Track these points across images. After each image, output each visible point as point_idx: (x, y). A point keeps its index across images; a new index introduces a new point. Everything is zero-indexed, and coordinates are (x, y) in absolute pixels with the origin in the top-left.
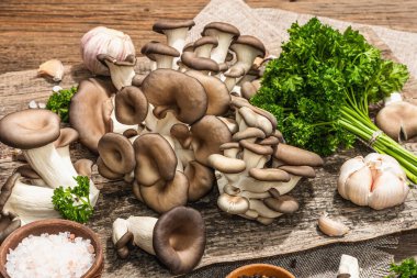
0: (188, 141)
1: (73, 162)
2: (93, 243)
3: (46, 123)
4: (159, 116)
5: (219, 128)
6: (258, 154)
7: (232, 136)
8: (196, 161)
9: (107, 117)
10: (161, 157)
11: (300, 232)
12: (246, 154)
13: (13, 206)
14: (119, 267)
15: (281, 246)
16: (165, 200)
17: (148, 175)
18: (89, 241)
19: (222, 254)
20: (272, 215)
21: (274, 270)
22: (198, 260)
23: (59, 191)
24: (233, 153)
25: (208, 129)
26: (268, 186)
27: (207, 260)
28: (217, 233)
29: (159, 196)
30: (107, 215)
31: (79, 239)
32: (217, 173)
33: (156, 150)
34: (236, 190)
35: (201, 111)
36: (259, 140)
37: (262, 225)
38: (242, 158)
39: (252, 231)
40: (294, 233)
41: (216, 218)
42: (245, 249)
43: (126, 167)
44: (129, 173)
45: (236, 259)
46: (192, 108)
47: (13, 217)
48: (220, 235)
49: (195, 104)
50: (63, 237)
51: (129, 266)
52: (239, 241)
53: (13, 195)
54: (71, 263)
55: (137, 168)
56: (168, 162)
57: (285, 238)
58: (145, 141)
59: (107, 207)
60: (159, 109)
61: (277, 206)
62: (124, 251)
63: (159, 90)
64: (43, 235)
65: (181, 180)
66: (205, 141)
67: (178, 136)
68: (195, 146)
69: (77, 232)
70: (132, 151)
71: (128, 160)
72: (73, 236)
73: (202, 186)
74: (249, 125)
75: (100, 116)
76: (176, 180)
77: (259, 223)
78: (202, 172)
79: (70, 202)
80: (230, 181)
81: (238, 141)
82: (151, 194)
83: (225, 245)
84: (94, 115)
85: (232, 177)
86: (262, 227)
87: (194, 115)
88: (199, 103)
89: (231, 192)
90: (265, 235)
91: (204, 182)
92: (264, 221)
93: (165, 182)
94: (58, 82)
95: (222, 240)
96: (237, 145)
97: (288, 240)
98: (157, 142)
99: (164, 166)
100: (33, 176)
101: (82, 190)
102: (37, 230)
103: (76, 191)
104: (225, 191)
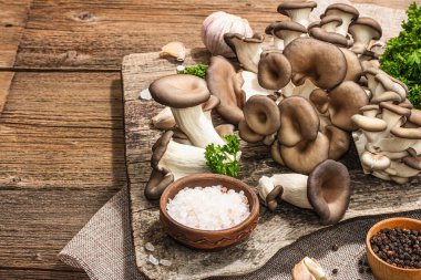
0: (325, 106)
1: (215, 126)
2: (247, 194)
3: (195, 87)
4: (298, 83)
5: (358, 92)
6: (399, 114)
7: (370, 100)
8: (333, 125)
9: (239, 89)
10: (305, 117)
12: (386, 114)
13: (165, 162)
14: (268, 219)
15: (418, 202)
16: (307, 159)
17: (291, 136)
18: (242, 192)
19: (363, 209)
20: (410, 173)
21: (414, 223)
22: (343, 213)
23: (210, 148)
24: (373, 113)
25: (347, 94)
26: (407, 144)
27: (351, 214)
28: (355, 191)
29: (301, 157)
30: (248, 176)
31: (232, 191)
32: (354, 135)
33: (301, 111)
34: (376, 149)
35: (340, 77)
36: (396, 102)
37: (397, 184)
38: (382, 118)
39: (388, 190)
42: (384, 204)
43: (272, 128)
44: (270, 135)
45: (377, 213)
46: (332, 73)
47: (167, 173)
48: (359, 193)
49: (336, 69)
50: (215, 190)
51: (277, 218)
52: (377, 198)
53: (167, 152)
54: (230, 211)
55: (279, 130)
56: (311, 123)
58: (291, 104)
60: (298, 77)
61: (415, 164)
62: (274, 204)
63: (301, 57)
64: (196, 188)
65: (322, 139)
66: (341, 104)
67: (317, 102)
68: (331, 112)
69: (228, 185)
70: (277, 112)
71: (274, 120)
72: (225, 189)
73: (339, 149)
74: (386, 89)
76: (317, 140)
78: (340, 135)
79: (222, 158)
80: (369, 140)
81: (377, 103)
82: (291, 155)
83: (365, 202)
85: (373, 136)
86: (397, 187)
87: (334, 80)
88: (340, 68)
89: (373, 151)
90: (400, 193)
91: (341, 144)
92: (399, 180)
93: (306, 144)
95: (362, 198)
96: (377, 107)
98: (302, 104)
100: (183, 136)
101: (232, 147)
102: (192, 184)
103: (225, 148)
104: (366, 149)
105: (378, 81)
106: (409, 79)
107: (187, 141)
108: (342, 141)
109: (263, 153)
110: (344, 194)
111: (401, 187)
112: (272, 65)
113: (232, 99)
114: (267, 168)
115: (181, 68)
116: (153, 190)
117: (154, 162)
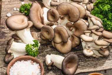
0: (72, 28)
2: (40, 65)
3: (23, 21)
4: (62, 19)
5: (84, 25)
6: (98, 35)
7: (88, 28)
9: (42, 16)
10: (63, 35)
11: (109, 61)
12: (93, 35)
13: (11, 50)
14: (48, 73)
15: (103, 66)
16: (64, 49)
18: (38, 64)
19: (83, 69)
23: (28, 46)
24: (88, 34)
25: (80, 25)
26: (100, 47)
28: (81, 60)
29: (62, 47)
30: (42, 52)
31: (35, 63)
33: (62, 32)
34: (89, 47)
38: (91, 36)
39: (93, 60)
42: (90, 67)
45: (88, 71)
46: (74, 17)
48: (82, 61)
49: (76, 16)
50: (29, 62)
51: (51, 72)
52: (88, 64)
53: (12, 46)
54: (33, 73)
56: (66, 37)
57: (104, 63)
58: (58, 29)
59: (42, 49)
60: (62, 16)
63: (63, 10)
64: (22, 61)
65: (69, 42)
66: (77, 28)
68: (74, 30)
72: (32, 62)
74: (94, 24)
75: (39, 15)
78: (76, 39)
79: (31, 49)
80: (87, 44)
81: (90, 30)
82: (59, 46)
83: (84, 65)
84: (37, 15)
86: (96, 59)
87: (75, 20)
88: (77, 16)
90: (97, 62)
91: (77, 43)
92: (97, 57)
93: (64, 43)
95: (83, 63)
96: (90, 31)
97: (105, 64)
98: (62, 30)
99: (64, 38)
102: (20, 59)
103: (33, 45)
105: (91, 21)
107: (20, 41)
108: (77, 41)
113: (39, 20)
116: (6, 60)
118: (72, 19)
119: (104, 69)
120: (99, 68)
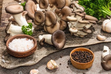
0: (60, 14)
1: (27, 21)
3: (19, 8)
4: (51, 7)
5: (69, 10)
6: (81, 16)
7: (73, 12)
8: (62, 20)
9: (35, 9)
10: (53, 17)
11: (92, 39)
12: (77, 16)
13: (10, 31)
14: (41, 48)
15: (87, 43)
16: (54, 30)
17: (49, 23)
18: (32, 40)
19: (70, 45)
20: (84, 34)
21: (85, 49)
22: (63, 46)
23: (23, 27)
24: (73, 16)
25: (66, 10)
26: (83, 25)
27: (66, 47)
28: (68, 40)
29: (52, 29)
30: (36, 35)
31: (29, 40)
32: (68, 23)
33: (51, 15)
35: (64, 5)
36: (81, 13)
37: (81, 37)
38: (76, 18)
39: (78, 39)
40: (90, 40)
41: (68, 36)
42: (77, 44)
43: (43, 20)
44: (43, 23)
45: (74, 46)
46: (61, 4)
47: (10, 34)
48: (69, 40)
50: (25, 39)
51: (44, 48)
52: (75, 42)
53: (10, 28)
54: (28, 46)
55: (45, 21)
56: (54, 19)
57: (88, 41)
58: (48, 13)
59: (36, 33)
60: (51, 5)
61: (86, 31)
62: (42, 44)
64: (19, 39)
66: (64, 13)
67: (57, 13)
68: (62, 16)
69: (28, 38)
70: (44, 16)
71: (43, 18)
72: (27, 39)
73: (64, 27)
75: (33, 9)
76: (57, 24)
77: (80, 37)
78: (64, 23)
79: (27, 30)
80: (72, 24)
81: (75, 13)
83: (71, 43)
85: (73, 23)
86: (81, 38)
87: (62, 6)
89: (73, 27)
90: (82, 40)
91: (64, 26)
92: (82, 36)
93: (53, 25)
94: (20, 2)
96: (74, 14)
97: (89, 41)
99: (54, 20)
100: (16, 23)
101: (30, 26)
102: (18, 37)
103: (28, 27)
104: (71, 27)
105: (75, 6)
106: (86, 6)
107: (17, 25)
109: (41, 29)
110: (64, 40)
111: (82, 38)
112: (43, 1)
113: (33, 12)
114: (42, 33)
115: (20, 3)
116: (6, 40)
117: (6, 31)
118: (59, 5)
119: (88, 44)
120: (83, 44)
